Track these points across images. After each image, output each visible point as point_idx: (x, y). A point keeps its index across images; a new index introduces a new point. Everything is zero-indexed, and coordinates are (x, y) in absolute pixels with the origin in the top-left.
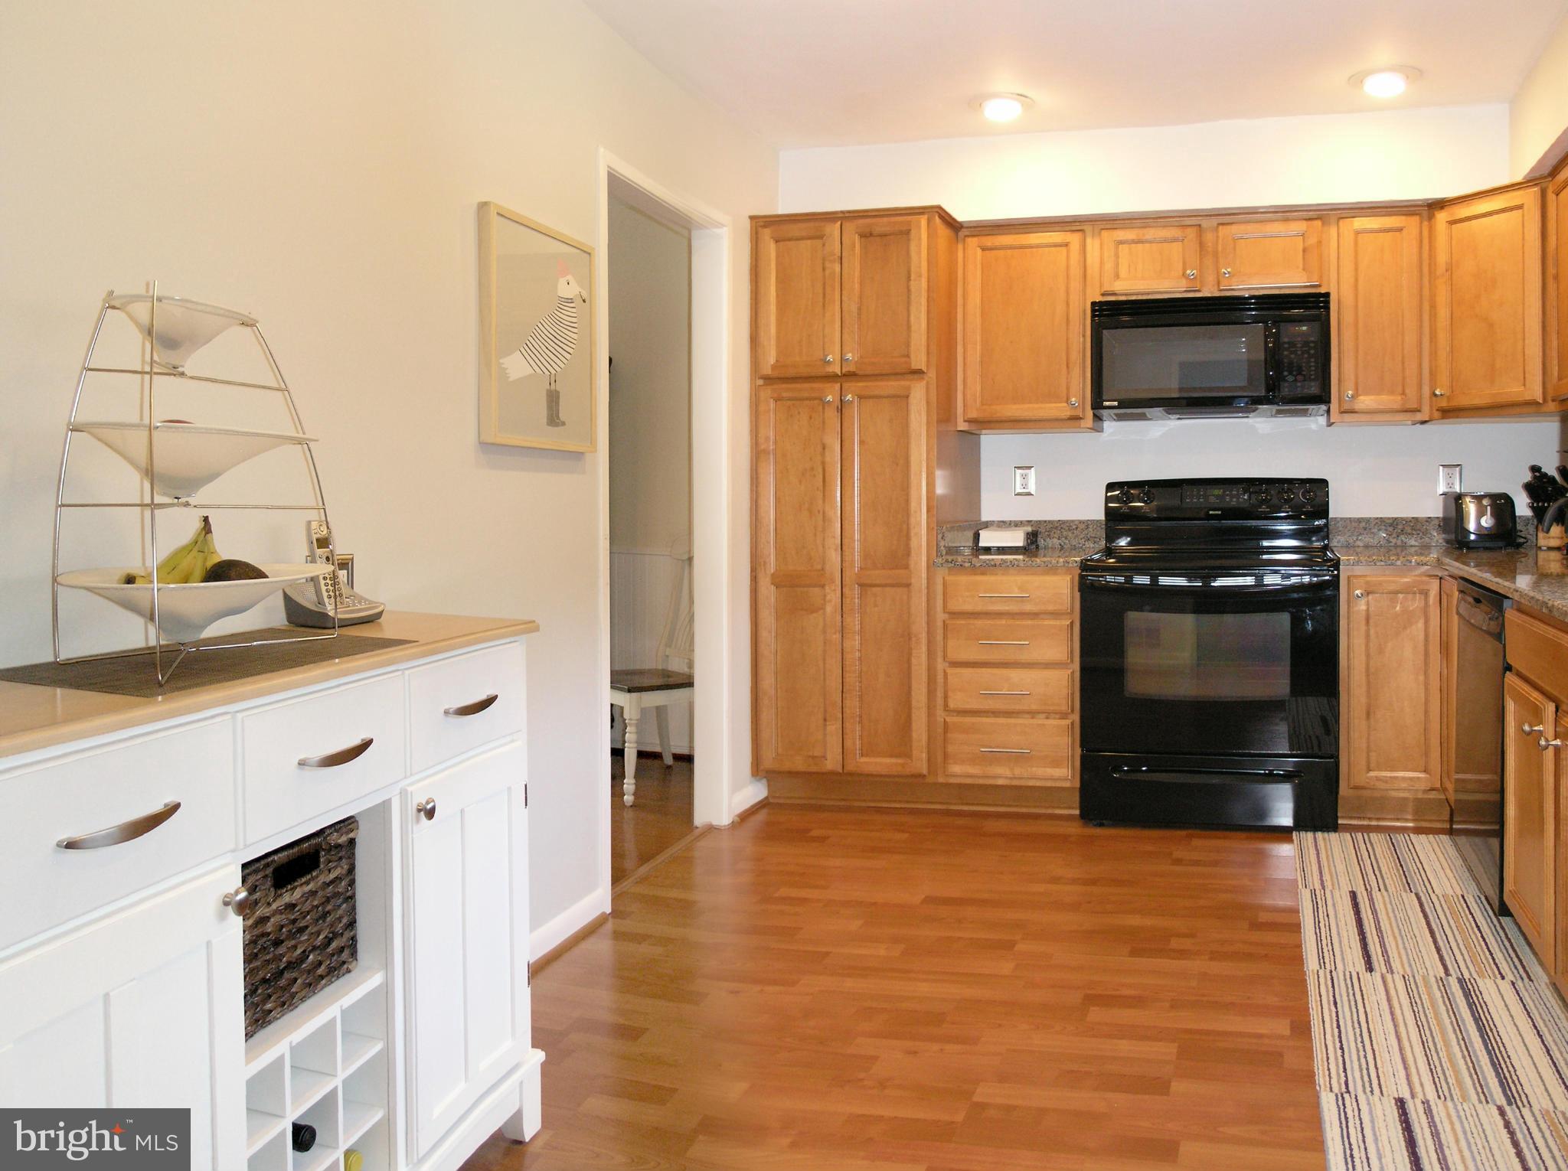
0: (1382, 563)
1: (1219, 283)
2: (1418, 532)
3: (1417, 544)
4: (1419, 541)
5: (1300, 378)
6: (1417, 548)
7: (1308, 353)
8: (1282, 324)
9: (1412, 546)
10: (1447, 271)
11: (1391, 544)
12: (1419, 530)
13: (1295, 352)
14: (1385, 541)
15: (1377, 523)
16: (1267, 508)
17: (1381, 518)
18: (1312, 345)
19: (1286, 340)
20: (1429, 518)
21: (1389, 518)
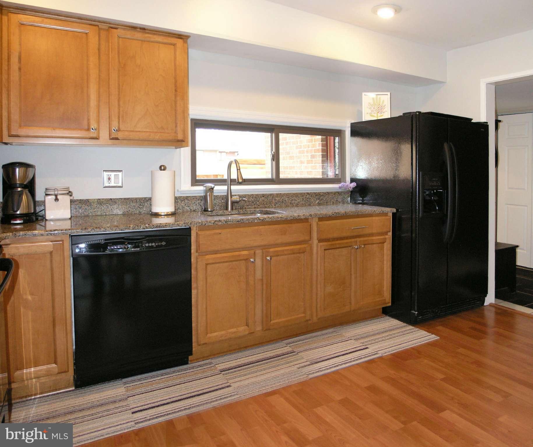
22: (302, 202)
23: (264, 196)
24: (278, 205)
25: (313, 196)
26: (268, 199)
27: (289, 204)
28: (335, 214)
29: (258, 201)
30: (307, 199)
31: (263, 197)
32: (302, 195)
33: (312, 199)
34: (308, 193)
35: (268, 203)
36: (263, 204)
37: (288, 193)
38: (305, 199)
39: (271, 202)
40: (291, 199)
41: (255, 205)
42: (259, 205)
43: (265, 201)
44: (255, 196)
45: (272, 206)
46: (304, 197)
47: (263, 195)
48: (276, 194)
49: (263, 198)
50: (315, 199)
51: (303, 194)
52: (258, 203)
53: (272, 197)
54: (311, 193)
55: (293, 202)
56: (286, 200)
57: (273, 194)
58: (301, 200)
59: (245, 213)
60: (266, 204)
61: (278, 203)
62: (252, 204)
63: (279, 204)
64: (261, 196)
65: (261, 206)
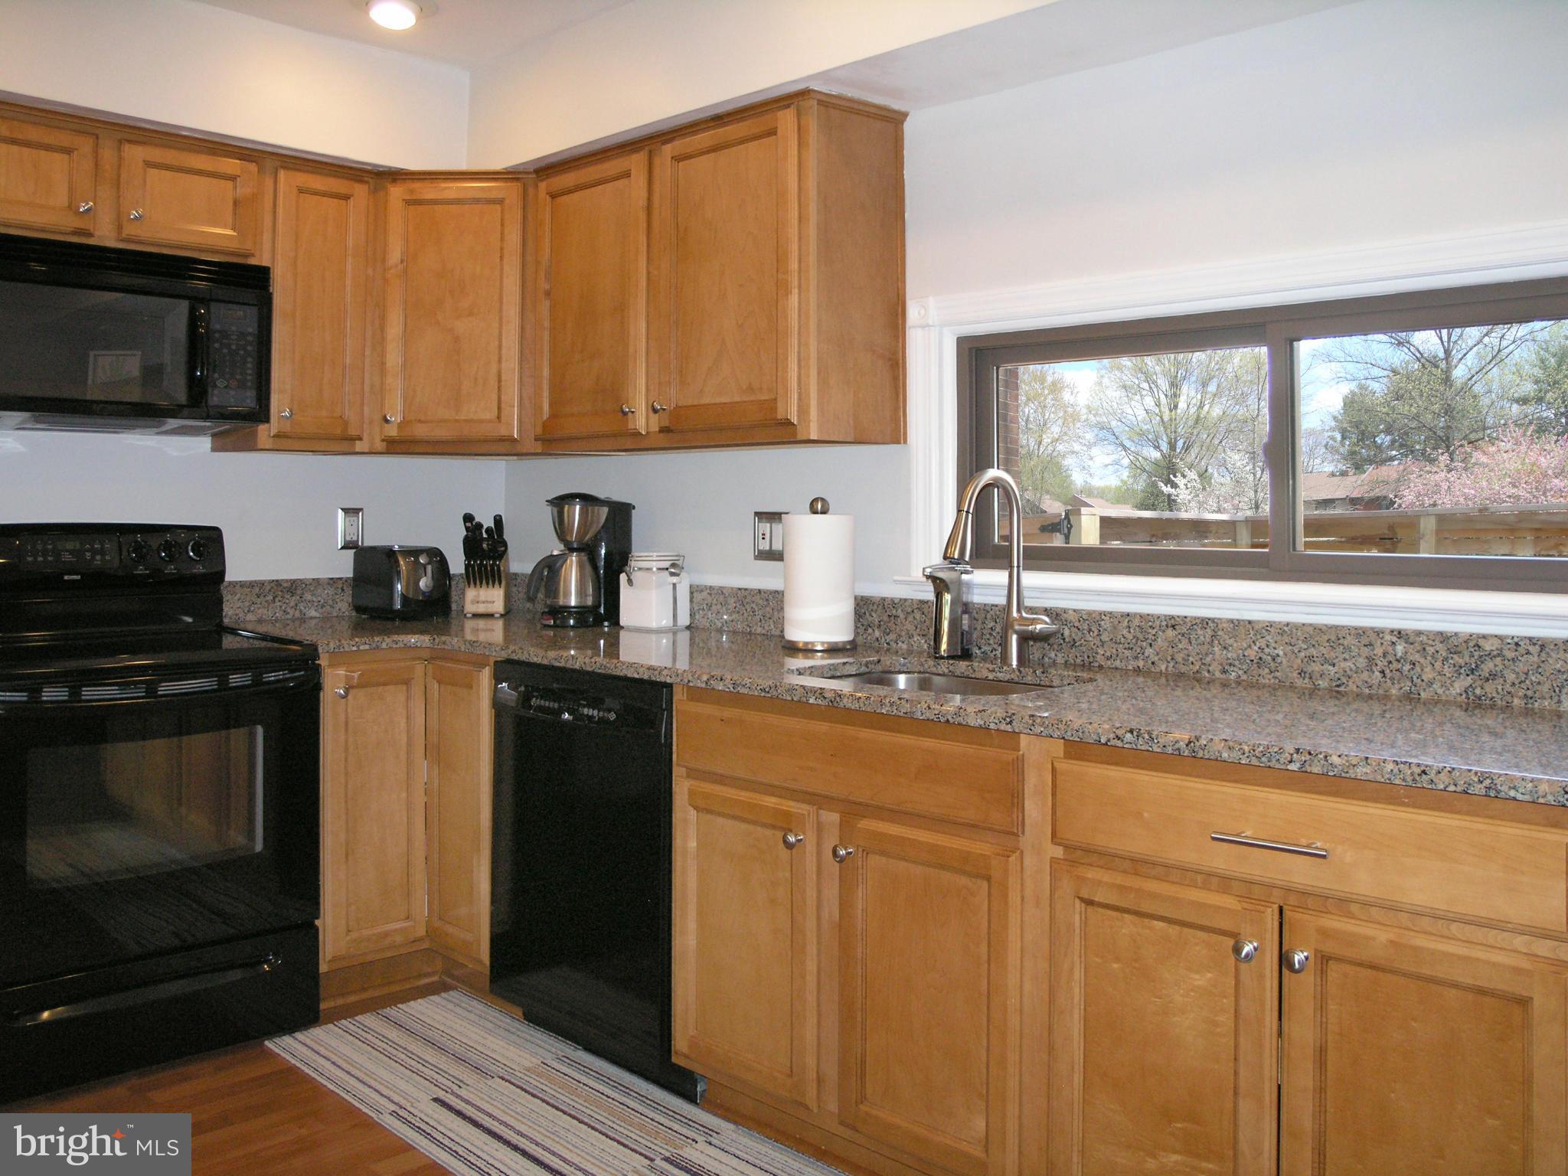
0: (367, 647)
1: (120, 227)
2: (320, 599)
3: (318, 615)
4: (320, 610)
5: (234, 383)
6: (318, 620)
7: (245, 349)
8: (212, 303)
9: (311, 618)
10: (402, 262)
11: (289, 616)
12: (320, 596)
13: (228, 346)
14: (282, 613)
15: (272, 588)
16: (146, 569)
17: (277, 581)
18: (250, 338)
19: (218, 327)
20: (332, 579)
21: (287, 581)
22: (1365, 675)
23: (1173, 626)
24: (1241, 672)
25: (1430, 650)
26: (1193, 642)
27: (1295, 674)
28: (1129, 735)
29: (1151, 645)
30: (1395, 665)
31: (1170, 629)
32: (1365, 641)
33: (1428, 669)
34: (1399, 633)
35: (1191, 659)
36: (1169, 658)
37: (1288, 625)
38: (1381, 663)
39: (1207, 654)
40: (1303, 654)
41: (1136, 658)
42: (1153, 663)
43: (1180, 646)
44: (1136, 622)
45: (1209, 672)
46: (1379, 651)
47: (1173, 621)
48: (1232, 621)
49: (1170, 632)
50: (1447, 670)
51: (1373, 637)
52: (1149, 651)
53: (1209, 632)
54: (1419, 633)
55: (1315, 667)
56: (1278, 655)
57: (1213, 620)
58: (1362, 662)
59: (1042, 683)
60: (1183, 659)
61: (1237, 663)
62: (1127, 653)
63: (1244, 667)
64: (1164, 623)
65: (1163, 668)
